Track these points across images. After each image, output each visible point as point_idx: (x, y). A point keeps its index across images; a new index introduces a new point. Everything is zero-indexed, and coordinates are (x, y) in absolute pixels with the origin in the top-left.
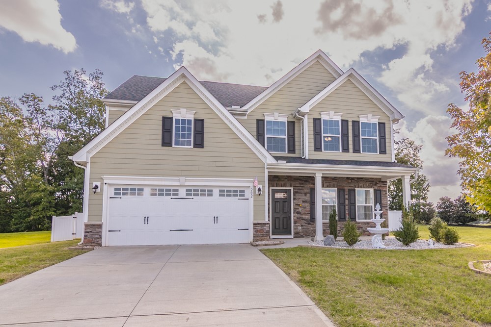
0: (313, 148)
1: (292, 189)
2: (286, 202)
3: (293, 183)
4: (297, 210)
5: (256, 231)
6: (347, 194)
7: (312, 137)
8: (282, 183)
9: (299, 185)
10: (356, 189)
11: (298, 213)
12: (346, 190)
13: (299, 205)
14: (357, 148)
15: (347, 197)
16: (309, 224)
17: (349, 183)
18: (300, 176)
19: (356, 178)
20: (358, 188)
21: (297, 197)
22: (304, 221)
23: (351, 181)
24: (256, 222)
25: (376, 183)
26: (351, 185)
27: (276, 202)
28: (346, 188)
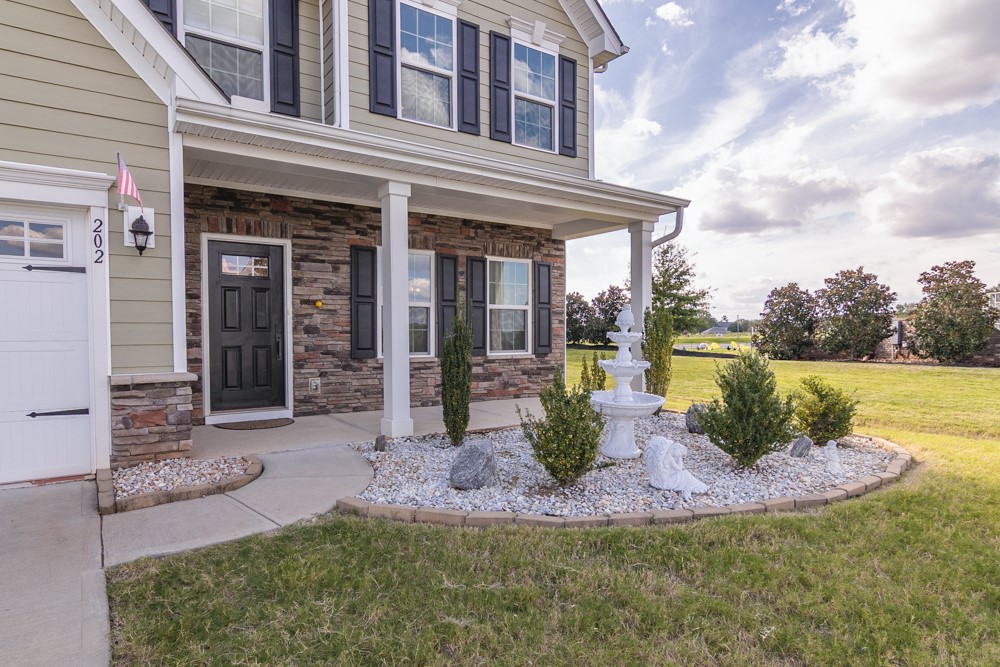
0: (365, 102)
1: (287, 243)
2: (264, 290)
3: (291, 224)
4: (306, 322)
5: (125, 422)
6: (462, 273)
7: (364, 57)
8: (252, 219)
9: (313, 233)
10: (490, 258)
11: (310, 330)
12: (462, 260)
13: (314, 302)
14: (502, 126)
15: (462, 280)
16: (346, 368)
17: (468, 237)
18: (316, 202)
19: (488, 223)
20: (493, 254)
21: (307, 275)
22: (330, 358)
23: (476, 233)
24: (125, 378)
25: (540, 245)
26: (476, 244)
27: (227, 289)
28: (461, 253)
